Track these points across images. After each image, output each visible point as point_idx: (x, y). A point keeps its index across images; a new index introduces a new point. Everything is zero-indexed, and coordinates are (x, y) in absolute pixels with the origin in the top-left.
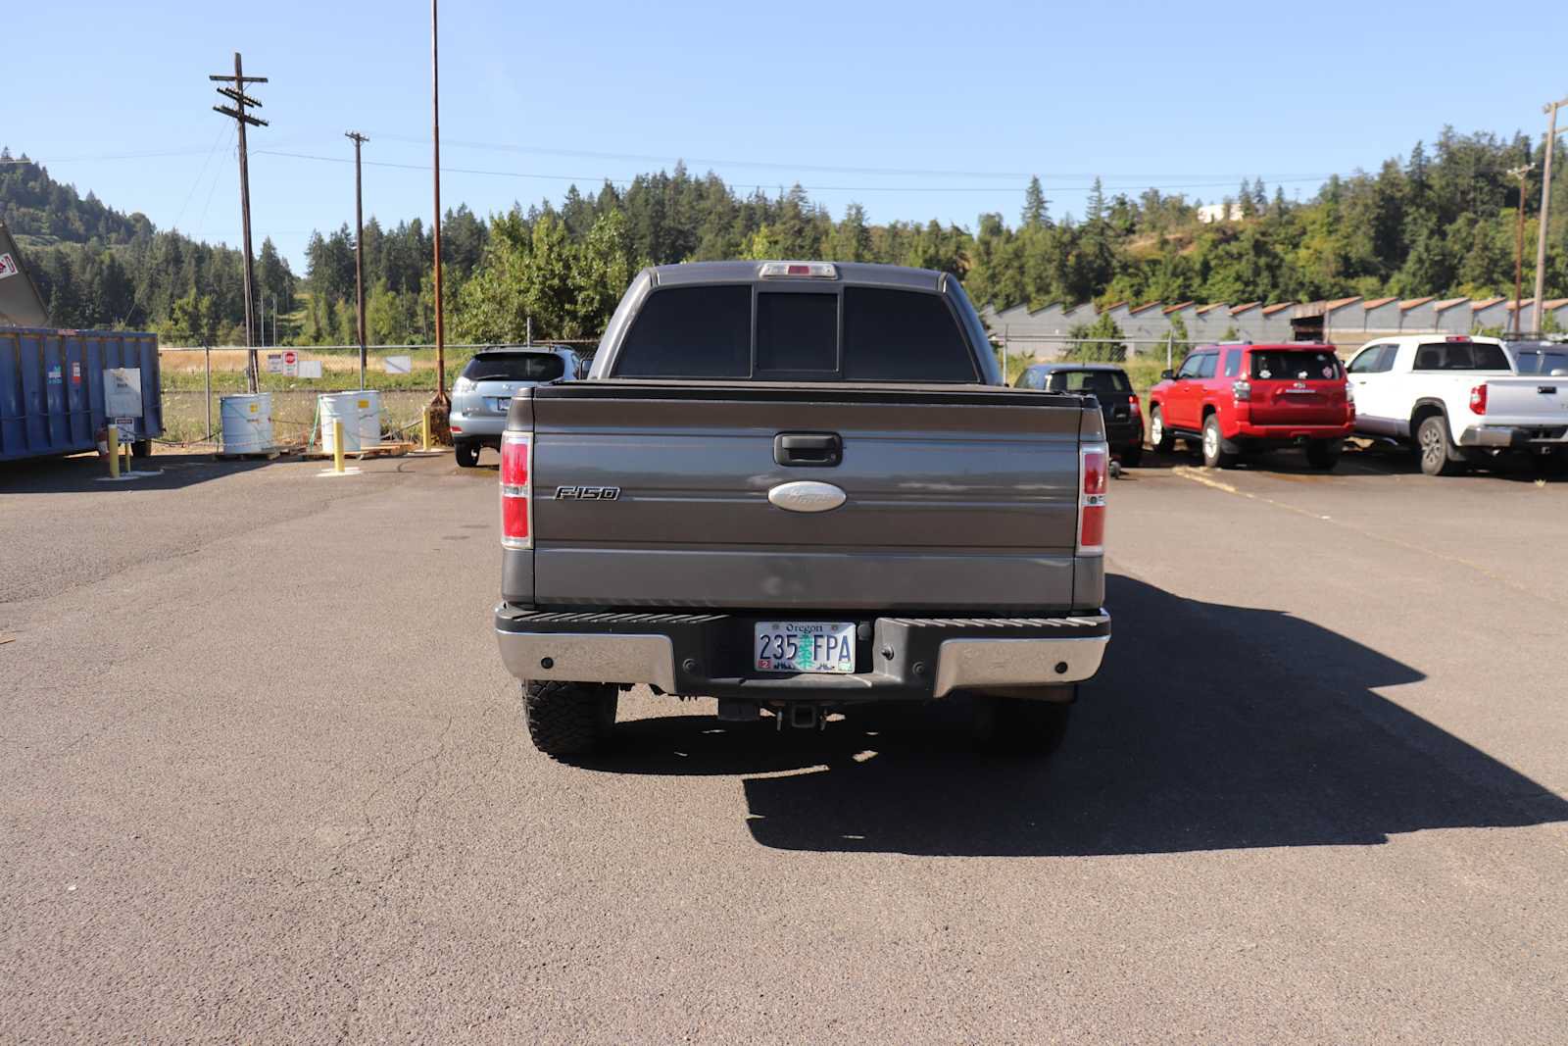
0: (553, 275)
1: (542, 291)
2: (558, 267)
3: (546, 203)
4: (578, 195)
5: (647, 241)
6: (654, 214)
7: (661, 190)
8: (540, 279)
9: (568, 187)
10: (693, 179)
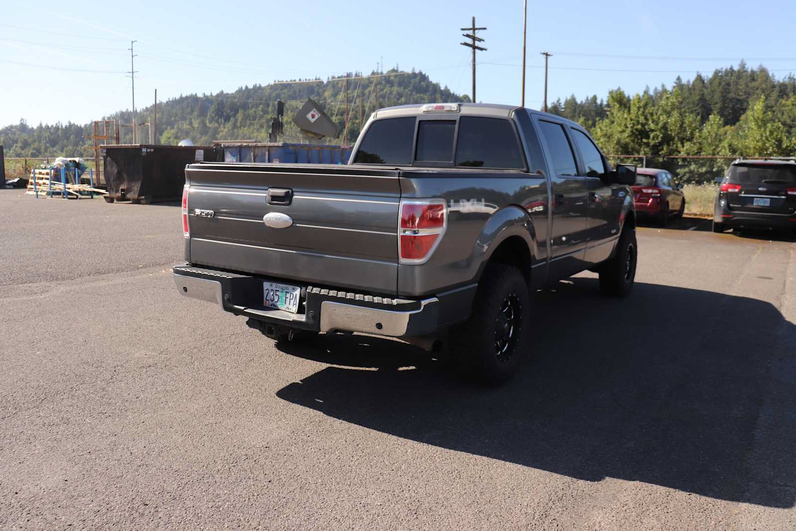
0: (638, 123)
1: (632, 131)
2: (642, 119)
3: (663, 86)
4: (681, 81)
5: (718, 106)
6: (723, 91)
7: (730, 77)
8: (631, 125)
9: (676, 77)
10: (749, 70)
